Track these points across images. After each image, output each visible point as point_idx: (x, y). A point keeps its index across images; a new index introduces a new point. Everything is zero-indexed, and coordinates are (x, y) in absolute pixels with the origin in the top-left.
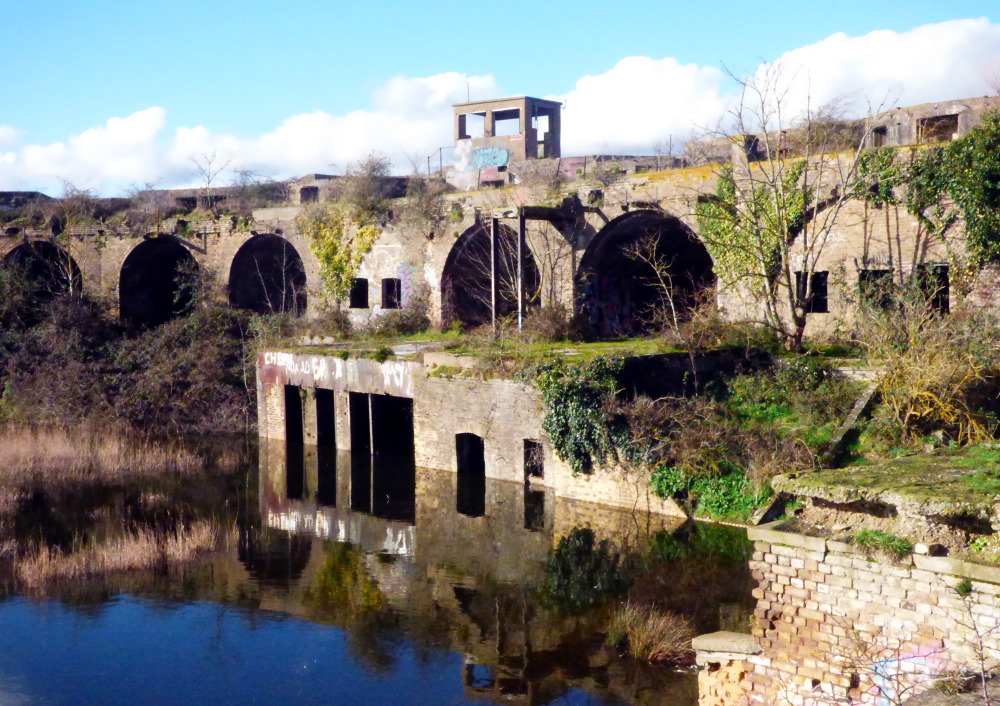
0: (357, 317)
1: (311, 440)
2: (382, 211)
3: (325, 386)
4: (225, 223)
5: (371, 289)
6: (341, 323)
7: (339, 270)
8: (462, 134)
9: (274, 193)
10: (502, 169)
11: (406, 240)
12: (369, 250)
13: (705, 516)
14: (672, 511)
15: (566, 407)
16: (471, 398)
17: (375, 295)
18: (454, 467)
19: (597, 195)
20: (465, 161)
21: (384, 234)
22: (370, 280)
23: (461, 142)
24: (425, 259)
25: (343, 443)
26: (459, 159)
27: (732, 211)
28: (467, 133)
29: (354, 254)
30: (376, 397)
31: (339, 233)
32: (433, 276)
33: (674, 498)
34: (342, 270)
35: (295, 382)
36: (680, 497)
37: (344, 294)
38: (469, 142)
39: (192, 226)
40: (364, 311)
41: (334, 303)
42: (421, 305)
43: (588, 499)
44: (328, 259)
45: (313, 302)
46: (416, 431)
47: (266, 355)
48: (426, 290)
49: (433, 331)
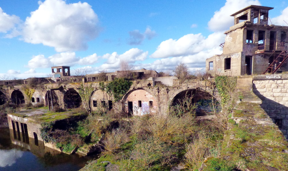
0: (33, 104)
1: (16, 130)
2: (35, 87)
3: (17, 121)
4: (9, 88)
5: (35, 99)
6: (30, 105)
7: (29, 96)
8: (53, 72)
9: (20, 82)
10: (60, 78)
11: (39, 92)
12: (34, 93)
13: (64, 152)
14: (59, 150)
15: (43, 132)
16: (34, 127)
17: (36, 100)
18: (34, 138)
19: (65, 86)
20: (54, 76)
21: (36, 90)
22: (35, 98)
23: (53, 73)
24: (42, 95)
25: (21, 131)
26: (53, 76)
27: (83, 90)
28: (54, 71)
29: (31, 93)
30: (24, 124)
31: (29, 90)
32: (44, 98)
33: (60, 148)
34: (30, 96)
35: (13, 120)
36: (61, 148)
37: (31, 100)
38: (54, 73)
39: (3, 88)
40: (34, 103)
41: (29, 101)
42: (43, 102)
43: (49, 147)
44: (27, 94)
45: (26, 101)
46: (28, 131)
47: (8, 115)
48: (43, 100)
49: (45, 107)
